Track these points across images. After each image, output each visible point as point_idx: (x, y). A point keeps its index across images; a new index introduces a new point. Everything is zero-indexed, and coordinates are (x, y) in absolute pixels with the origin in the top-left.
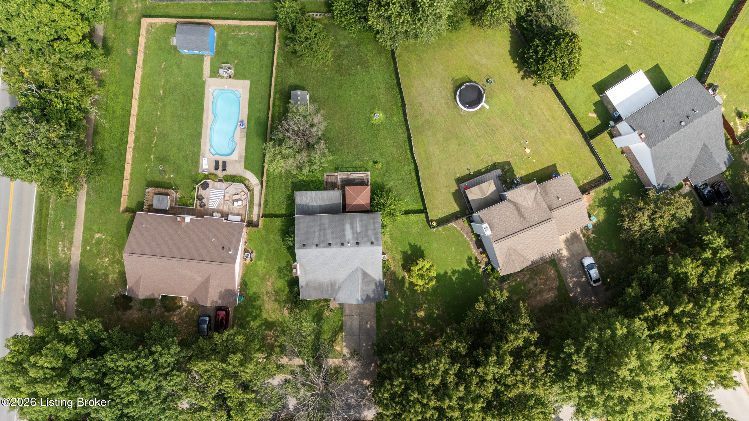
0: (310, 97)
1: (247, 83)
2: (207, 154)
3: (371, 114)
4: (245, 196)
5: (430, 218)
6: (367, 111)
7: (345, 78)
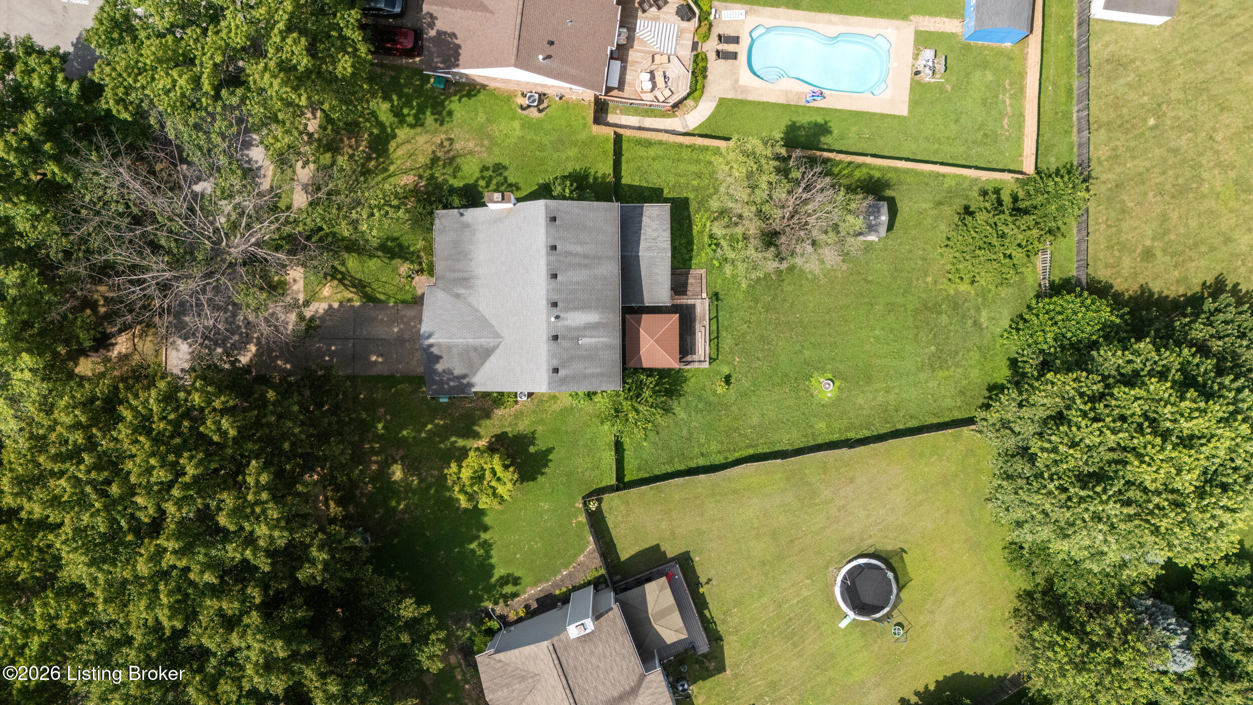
0: (871, 243)
1: (903, 110)
2: (752, 21)
3: (832, 372)
4: (661, 99)
5: (606, 497)
6: (838, 365)
7: (910, 319)
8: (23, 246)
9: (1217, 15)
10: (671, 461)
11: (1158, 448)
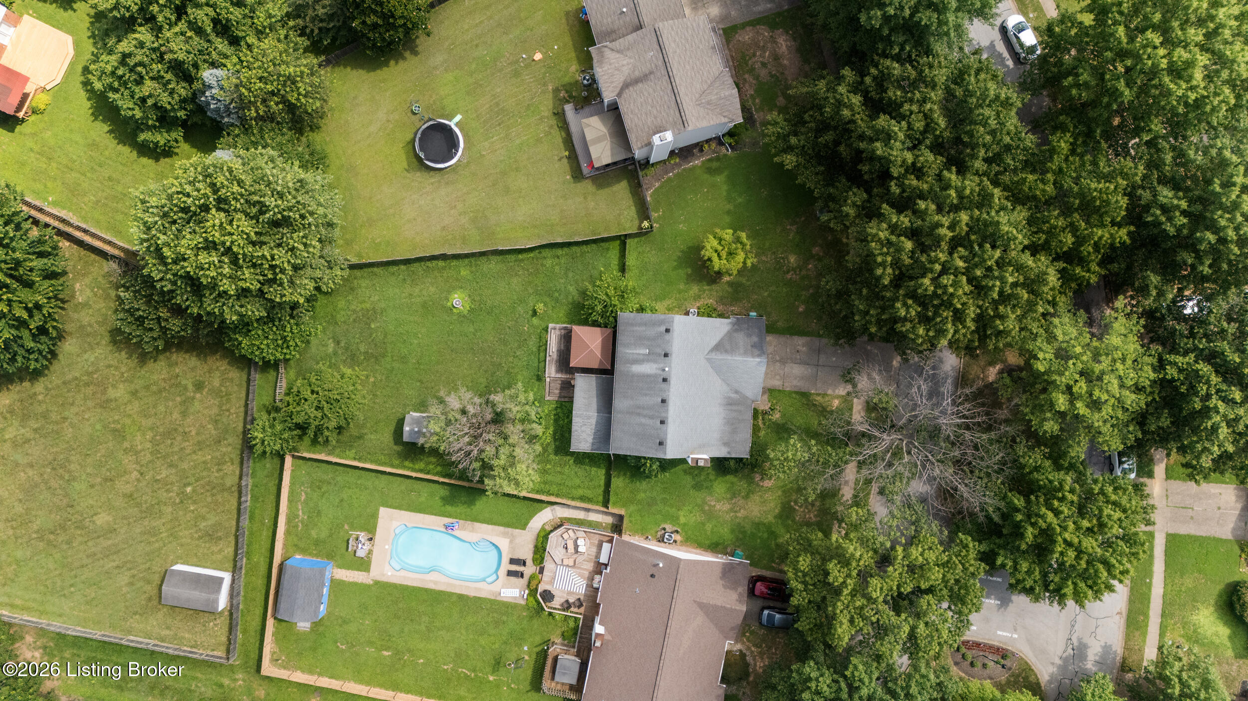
0: (415, 411)
1: (383, 511)
2: (495, 587)
3: (453, 313)
4: (570, 532)
5: (635, 231)
6: (448, 319)
7: (389, 350)
8: (1043, 448)
9: (130, 569)
10: (582, 254)
11: (236, 243)
